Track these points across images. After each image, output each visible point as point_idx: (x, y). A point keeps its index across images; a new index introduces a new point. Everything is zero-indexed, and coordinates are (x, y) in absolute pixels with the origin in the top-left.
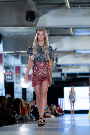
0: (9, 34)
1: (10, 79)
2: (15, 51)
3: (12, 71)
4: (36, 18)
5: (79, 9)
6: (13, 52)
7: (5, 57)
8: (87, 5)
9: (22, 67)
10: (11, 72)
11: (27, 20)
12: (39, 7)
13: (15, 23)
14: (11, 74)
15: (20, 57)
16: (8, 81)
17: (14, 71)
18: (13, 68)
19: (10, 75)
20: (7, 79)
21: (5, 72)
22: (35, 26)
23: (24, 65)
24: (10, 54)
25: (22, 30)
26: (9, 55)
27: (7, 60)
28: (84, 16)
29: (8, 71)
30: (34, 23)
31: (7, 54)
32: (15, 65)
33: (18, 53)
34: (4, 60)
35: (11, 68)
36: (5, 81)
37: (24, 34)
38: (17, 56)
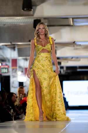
0: (5, 25)
1: (5, 73)
2: (11, 43)
3: (8, 63)
4: (34, 7)
6: (9, 44)
9: (19, 60)
10: (7, 65)
11: (23, 9)
13: (11, 12)
14: (7, 67)
15: (16, 49)
16: (4, 75)
17: (10, 64)
18: (9, 61)
19: (5, 68)
20: (3, 73)
22: (33, 15)
23: (20, 58)
24: (6, 45)
25: (18, 20)
26: (5, 47)
27: (3, 52)
29: (4, 64)
30: (31, 12)
31: (3, 45)
32: (11, 57)
33: (14, 45)
35: (7, 60)
36: (1, 75)
37: (21, 24)
38: (13, 48)
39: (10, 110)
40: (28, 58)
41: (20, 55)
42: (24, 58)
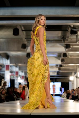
0: (13, 55)
1: (12, 78)
2: (15, 64)
3: (14, 73)
4: (27, 47)
5: (48, 43)
7: (10, 66)
8: (52, 42)
9: (19, 72)
10: (13, 74)
11: (22, 48)
12: (28, 42)
13: (16, 49)
14: (13, 75)
15: (18, 67)
16: (12, 79)
17: (15, 74)
18: (14, 72)
19: (13, 76)
20: (11, 78)
21: (10, 74)
22: (26, 51)
23: (20, 71)
24: (13, 65)
25: (19, 53)
26: (13, 66)
27: (12, 68)
28: (51, 47)
29: (12, 74)
30: (26, 50)
31: (12, 65)
33: (17, 65)
34: (10, 68)
36: (10, 79)
37: (21, 55)
38: (16, 66)
39: (14, 95)
40: (24, 71)
41: (20, 69)
42: (22, 71)
